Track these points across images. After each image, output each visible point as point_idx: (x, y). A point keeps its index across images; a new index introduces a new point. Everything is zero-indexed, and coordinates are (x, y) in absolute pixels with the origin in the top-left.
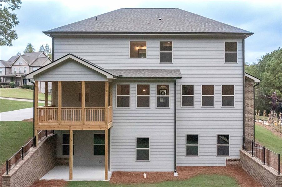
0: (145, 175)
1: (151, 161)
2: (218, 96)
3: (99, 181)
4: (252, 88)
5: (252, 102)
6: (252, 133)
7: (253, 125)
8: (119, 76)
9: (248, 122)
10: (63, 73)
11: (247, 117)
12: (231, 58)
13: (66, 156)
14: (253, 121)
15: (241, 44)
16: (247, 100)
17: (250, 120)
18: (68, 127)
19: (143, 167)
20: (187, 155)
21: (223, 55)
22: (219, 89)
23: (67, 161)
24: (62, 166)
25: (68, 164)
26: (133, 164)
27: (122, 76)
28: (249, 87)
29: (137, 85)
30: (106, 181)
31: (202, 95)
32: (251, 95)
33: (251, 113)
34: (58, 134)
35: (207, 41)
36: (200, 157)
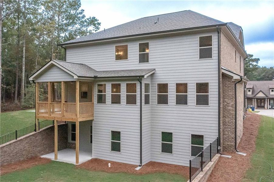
0: (109, 164)
1: (122, 153)
2: (192, 94)
3: (71, 164)
4: (234, 86)
5: (232, 101)
6: (233, 136)
7: (234, 127)
8: (94, 76)
9: (228, 124)
10: (52, 75)
11: (227, 117)
12: (205, 54)
13: (73, 142)
14: (234, 123)
15: (217, 37)
16: (227, 99)
17: (230, 121)
18: (54, 118)
19: (116, 157)
20: (162, 152)
21: (197, 51)
22: (193, 87)
23: (74, 145)
24: (71, 149)
25: (74, 148)
26: (108, 154)
27: (97, 76)
28: (228, 84)
29: (112, 84)
30: (77, 164)
31: (176, 93)
32: (231, 93)
33: (232, 113)
34: (68, 124)
35: (181, 38)
36: (174, 155)
